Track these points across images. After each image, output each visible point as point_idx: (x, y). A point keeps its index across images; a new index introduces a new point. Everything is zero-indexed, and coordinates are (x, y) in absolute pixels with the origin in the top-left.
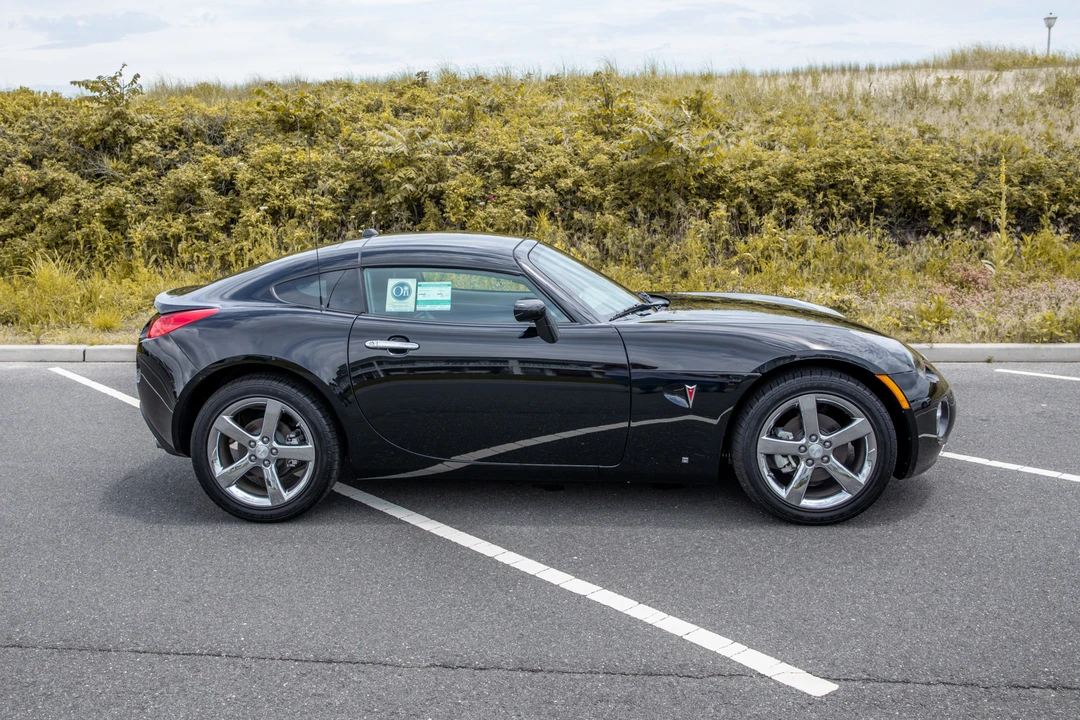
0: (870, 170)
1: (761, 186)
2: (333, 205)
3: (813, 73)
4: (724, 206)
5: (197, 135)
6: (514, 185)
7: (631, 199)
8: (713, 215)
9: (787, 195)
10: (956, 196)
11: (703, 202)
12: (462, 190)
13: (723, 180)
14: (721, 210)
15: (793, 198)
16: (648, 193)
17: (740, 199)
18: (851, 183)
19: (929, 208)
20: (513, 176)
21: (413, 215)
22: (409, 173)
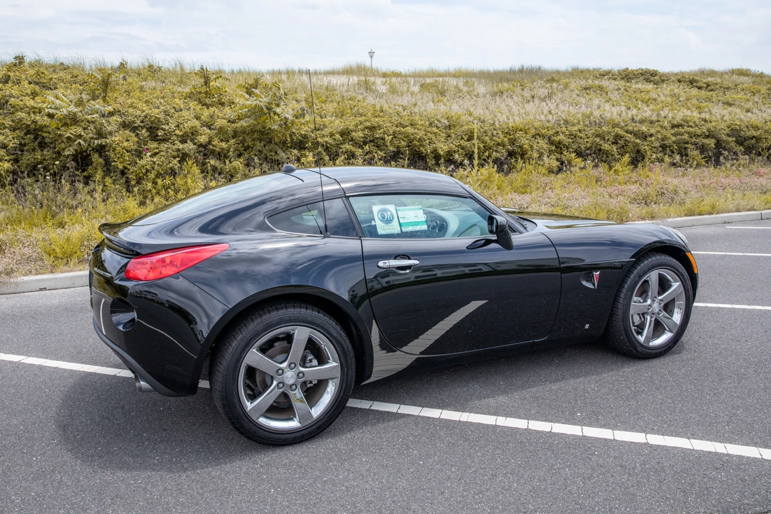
0: (391, 131)
1: (331, 141)
4: (311, 154)
7: (245, 150)
8: (303, 160)
9: (348, 147)
10: (443, 148)
11: (296, 151)
12: (126, 144)
13: (305, 137)
14: (310, 157)
15: (353, 149)
16: (259, 145)
17: (320, 149)
18: (383, 139)
19: (427, 154)
20: (159, 134)
21: (78, 165)
22: (79, 130)
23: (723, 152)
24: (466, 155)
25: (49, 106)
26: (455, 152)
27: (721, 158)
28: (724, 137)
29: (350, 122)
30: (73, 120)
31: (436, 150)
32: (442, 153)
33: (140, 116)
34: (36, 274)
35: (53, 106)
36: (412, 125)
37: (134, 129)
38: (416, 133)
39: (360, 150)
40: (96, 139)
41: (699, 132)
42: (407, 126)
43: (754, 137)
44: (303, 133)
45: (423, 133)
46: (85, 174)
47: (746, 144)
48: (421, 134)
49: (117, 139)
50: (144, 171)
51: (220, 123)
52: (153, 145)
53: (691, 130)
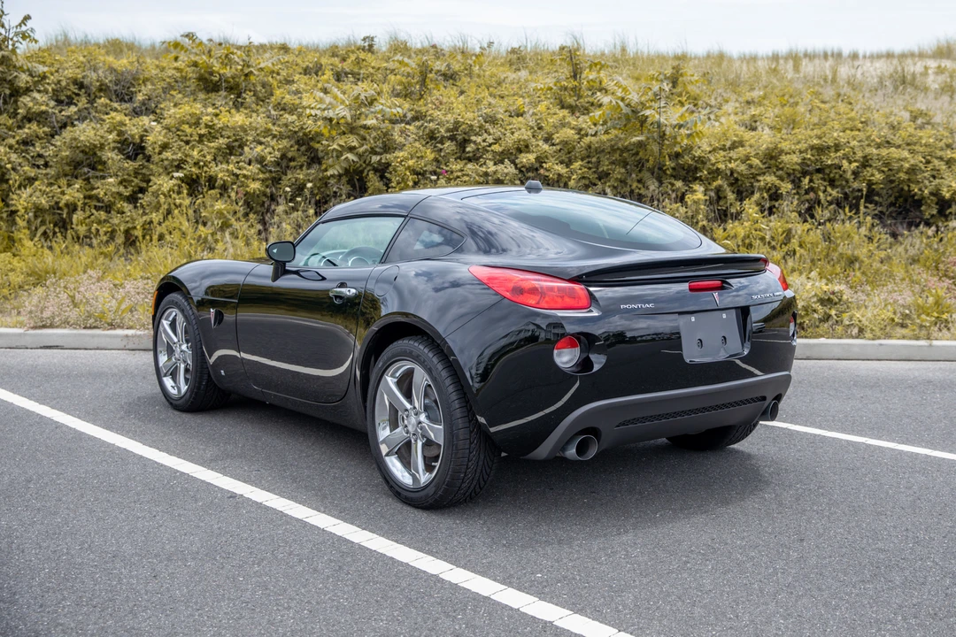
0: (859, 154)
1: (743, 168)
2: (261, 176)
3: (795, 58)
4: (702, 189)
5: (100, 90)
6: (470, 160)
8: (689, 198)
9: (770, 179)
11: (679, 184)
12: (411, 163)
13: (702, 161)
14: (699, 193)
15: (778, 182)
16: (619, 172)
17: (719, 182)
18: (841, 168)
19: (922, 197)
20: (469, 150)
21: (354, 190)
22: (352, 140)
25: (312, 106)
31: (941, 191)
33: (447, 122)
35: (321, 106)
38: (904, 159)
40: (379, 154)
44: (698, 154)
49: (401, 153)
51: (563, 135)
52: (457, 165)
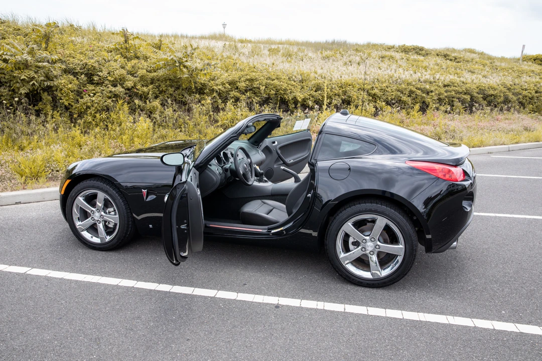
0: (264, 83)
1: (223, 89)
4: (209, 98)
6: (98, 84)
7: (160, 93)
8: (204, 102)
9: (234, 93)
10: (300, 96)
11: (197, 96)
12: (70, 86)
14: (209, 100)
15: (238, 95)
16: (171, 90)
17: (214, 95)
18: (259, 88)
19: (289, 100)
20: (96, 79)
21: (30, 101)
22: (32, 74)
23: (475, 104)
24: (315, 101)
25: (5, 53)
26: (307, 99)
27: (474, 109)
28: (475, 94)
29: (234, 75)
30: (26, 65)
31: (295, 98)
32: (300, 100)
33: (79, 64)
34: (12, 191)
35: (9, 53)
36: (278, 79)
37: (75, 74)
38: (282, 85)
39: (244, 96)
40: (46, 81)
41: (461, 90)
42: (275, 80)
43: (493, 95)
44: (202, 82)
45: (286, 85)
46: (36, 108)
47: (488, 99)
48: (285, 86)
49: (63, 81)
50: (85, 107)
51: (141, 72)
52: (91, 87)
53: (456, 89)
